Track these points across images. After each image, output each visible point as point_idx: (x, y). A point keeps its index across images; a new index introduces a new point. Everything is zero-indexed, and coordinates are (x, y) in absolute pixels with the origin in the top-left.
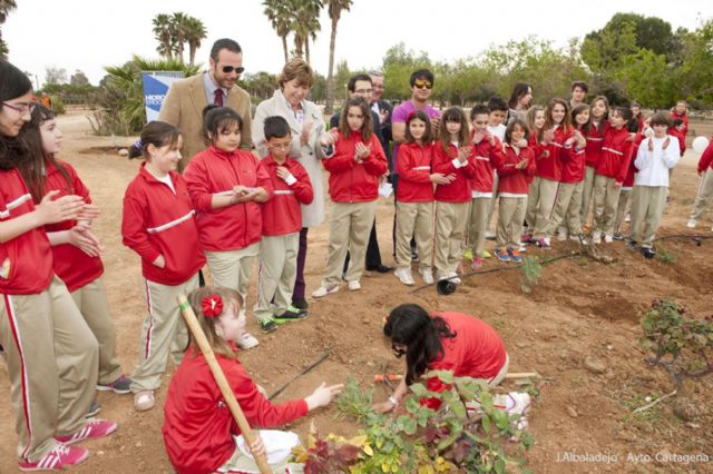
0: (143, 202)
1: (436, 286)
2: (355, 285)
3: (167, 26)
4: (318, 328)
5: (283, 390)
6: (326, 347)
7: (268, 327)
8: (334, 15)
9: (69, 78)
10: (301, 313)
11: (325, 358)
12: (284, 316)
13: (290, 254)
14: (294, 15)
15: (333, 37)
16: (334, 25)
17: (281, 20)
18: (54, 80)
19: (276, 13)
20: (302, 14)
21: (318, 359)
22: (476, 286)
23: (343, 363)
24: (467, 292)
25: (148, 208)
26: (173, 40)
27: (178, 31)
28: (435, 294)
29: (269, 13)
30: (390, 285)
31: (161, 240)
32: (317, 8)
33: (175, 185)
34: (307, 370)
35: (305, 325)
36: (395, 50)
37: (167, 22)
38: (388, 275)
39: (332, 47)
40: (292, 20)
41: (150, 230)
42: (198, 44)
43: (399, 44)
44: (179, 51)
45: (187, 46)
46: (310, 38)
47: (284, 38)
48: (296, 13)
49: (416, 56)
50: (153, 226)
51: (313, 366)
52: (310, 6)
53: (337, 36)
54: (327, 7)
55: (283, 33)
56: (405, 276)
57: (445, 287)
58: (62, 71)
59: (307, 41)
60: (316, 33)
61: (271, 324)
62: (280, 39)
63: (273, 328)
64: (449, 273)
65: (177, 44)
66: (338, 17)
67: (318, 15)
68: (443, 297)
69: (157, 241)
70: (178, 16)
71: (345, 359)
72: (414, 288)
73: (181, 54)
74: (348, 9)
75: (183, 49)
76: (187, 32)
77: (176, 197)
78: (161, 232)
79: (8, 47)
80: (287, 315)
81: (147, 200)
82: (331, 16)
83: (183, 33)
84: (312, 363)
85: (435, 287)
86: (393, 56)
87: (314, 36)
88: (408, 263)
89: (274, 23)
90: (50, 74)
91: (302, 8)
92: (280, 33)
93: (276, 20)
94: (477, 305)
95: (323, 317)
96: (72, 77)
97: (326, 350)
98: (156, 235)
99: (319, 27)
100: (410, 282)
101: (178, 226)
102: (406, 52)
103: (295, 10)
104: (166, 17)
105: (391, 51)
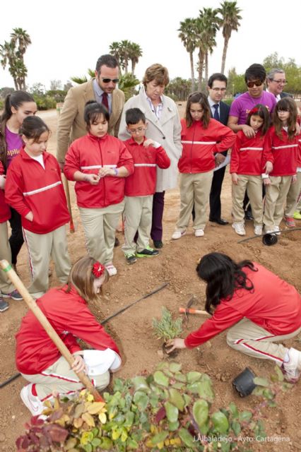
0: (19, 173)
1: (262, 237)
2: (200, 233)
3: (117, 50)
4: (164, 265)
5: (127, 308)
6: (166, 279)
7: (130, 260)
8: (227, 35)
9: (63, 86)
10: (155, 251)
11: (164, 287)
12: (142, 253)
13: (145, 211)
14: (198, 37)
15: (225, 51)
16: (226, 42)
17: (189, 41)
18: (55, 88)
19: (186, 36)
20: (204, 35)
21: (160, 287)
22: (295, 240)
23: (176, 292)
24: (286, 245)
25: (22, 177)
26: (122, 59)
27: (124, 53)
28: (260, 244)
29: (182, 36)
30: (226, 234)
31: (30, 201)
32: (215, 30)
33: (45, 162)
34: (150, 295)
35: (155, 261)
36: (271, 58)
37: (117, 47)
38: (226, 227)
39: (224, 58)
40: (197, 40)
41: (24, 194)
42: (137, 61)
43: (274, 53)
44: (125, 66)
45: (130, 62)
46: (209, 52)
47: (191, 53)
48: (200, 35)
49: (285, 62)
50: (26, 192)
51: (154, 293)
52: (210, 29)
53: (228, 50)
54: (222, 29)
55: (191, 50)
56: (240, 228)
57: (269, 239)
58: (59, 82)
59: (207, 54)
60: (213, 48)
61: (132, 258)
62: (189, 53)
63: (132, 261)
64: (274, 228)
65: (124, 61)
66: (230, 36)
67: (215, 36)
68: (266, 247)
69: (28, 201)
70: (125, 43)
71: (177, 290)
72: (245, 238)
73: (126, 68)
74: (237, 30)
75: (127, 64)
76: (130, 52)
77: (45, 171)
78: (31, 196)
79: (27, 68)
80: (145, 252)
81: (22, 172)
82: (224, 35)
83: (127, 53)
84: (155, 289)
85: (261, 239)
86: (268, 62)
87: (212, 50)
88: (242, 219)
89: (185, 43)
90: (52, 84)
91: (204, 31)
92: (188, 50)
93: (186, 41)
94: (291, 256)
95: (168, 256)
96: (65, 85)
97: (165, 281)
98: (28, 197)
99: (215, 44)
100: (241, 233)
101: (44, 192)
102: (278, 59)
103: (199, 32)
104: (117, 43)
105: (267, 58)
